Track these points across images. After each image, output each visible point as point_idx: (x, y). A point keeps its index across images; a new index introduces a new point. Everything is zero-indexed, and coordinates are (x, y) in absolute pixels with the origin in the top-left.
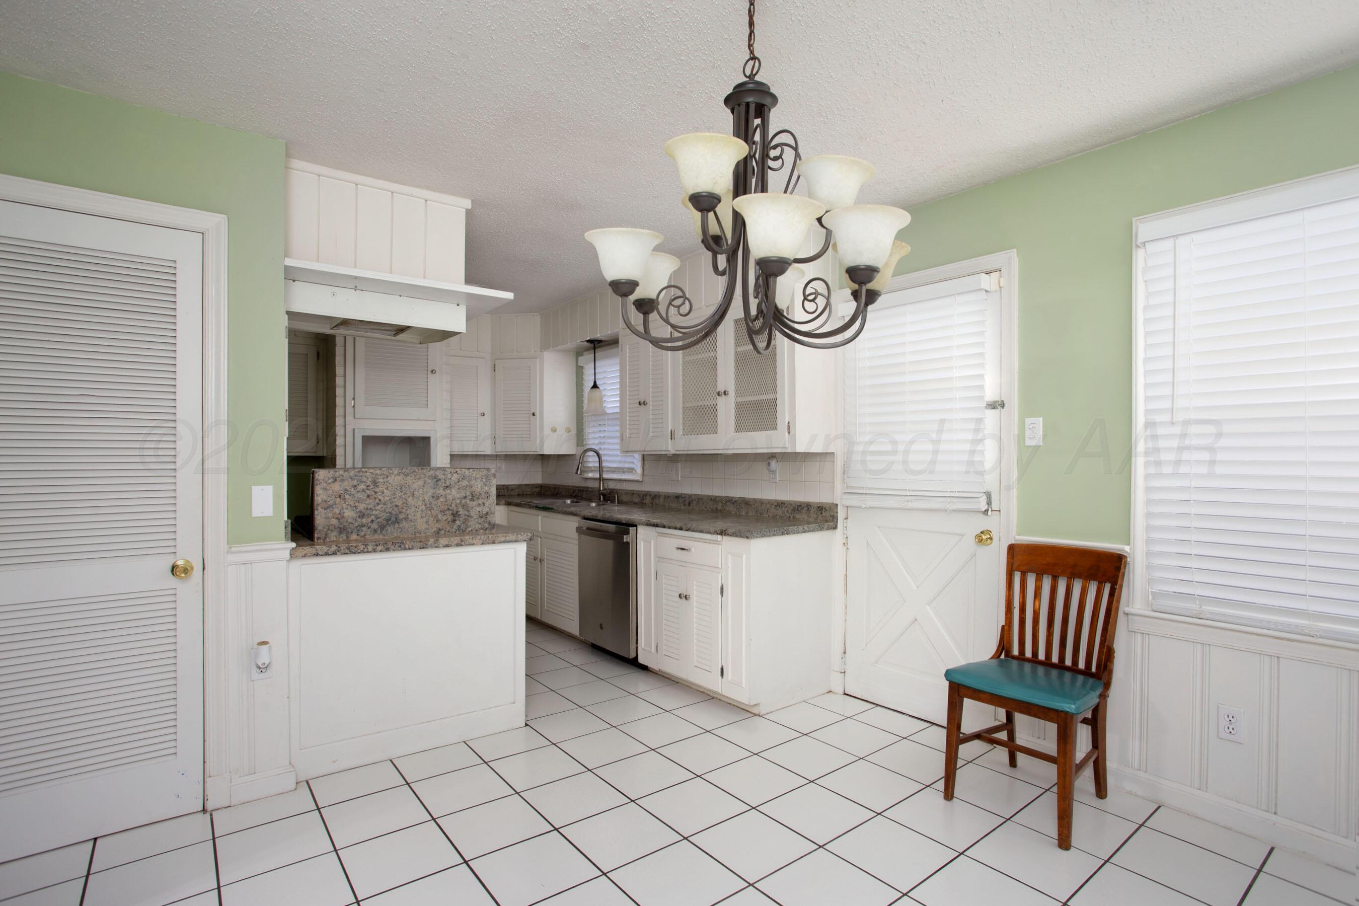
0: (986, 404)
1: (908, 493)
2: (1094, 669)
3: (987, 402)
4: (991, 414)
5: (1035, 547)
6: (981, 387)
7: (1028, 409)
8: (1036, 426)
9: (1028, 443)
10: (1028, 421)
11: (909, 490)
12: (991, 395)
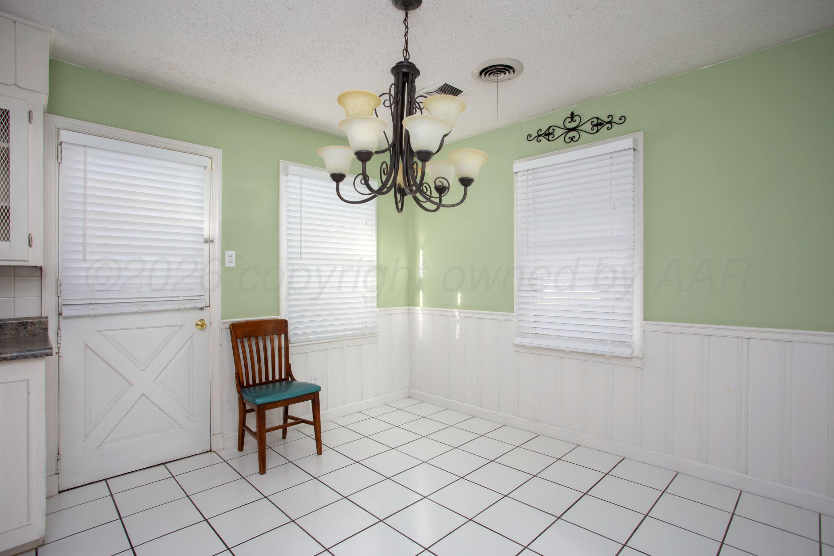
0: (203, 239)
1: (142, 300)
2: (283, 377)
3: (204, 238)
4: (206, 246)
5: (244, 323)
6: (202, 229)
7: (226, 244)
8: (231, 254)
9: (228, 265)
10: (227, 253)
11: (144, 298)
12: (206, 234)
